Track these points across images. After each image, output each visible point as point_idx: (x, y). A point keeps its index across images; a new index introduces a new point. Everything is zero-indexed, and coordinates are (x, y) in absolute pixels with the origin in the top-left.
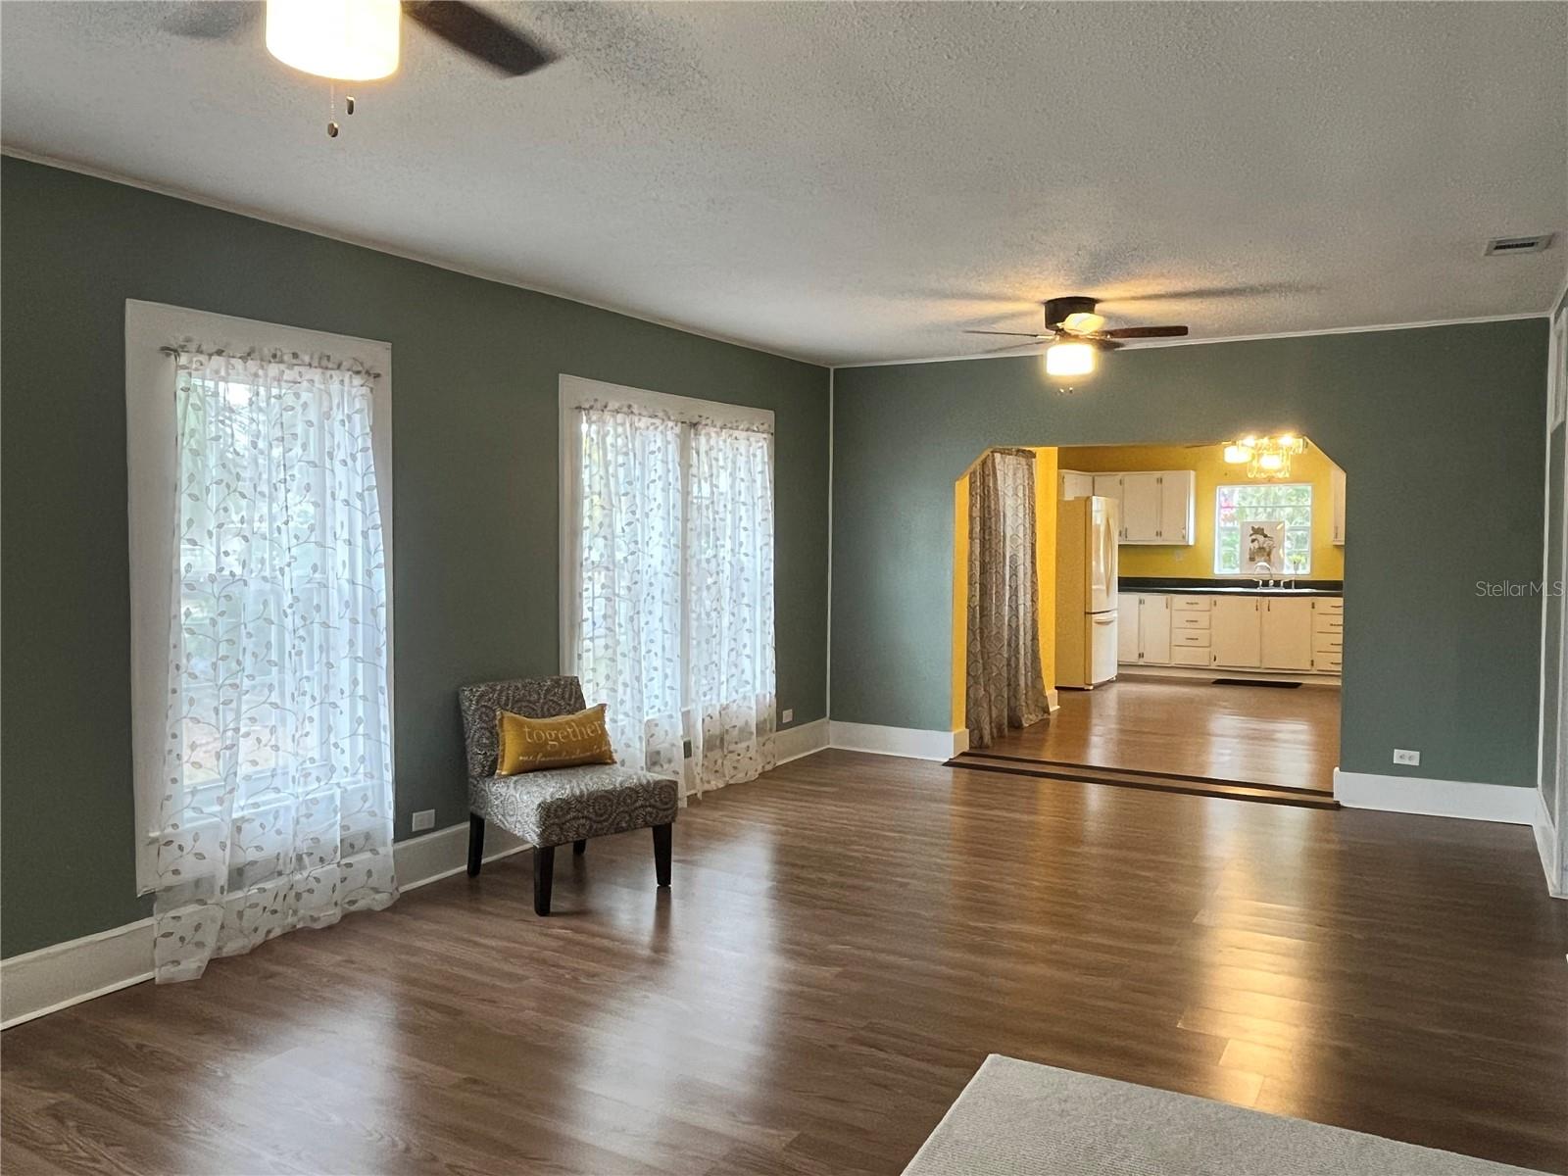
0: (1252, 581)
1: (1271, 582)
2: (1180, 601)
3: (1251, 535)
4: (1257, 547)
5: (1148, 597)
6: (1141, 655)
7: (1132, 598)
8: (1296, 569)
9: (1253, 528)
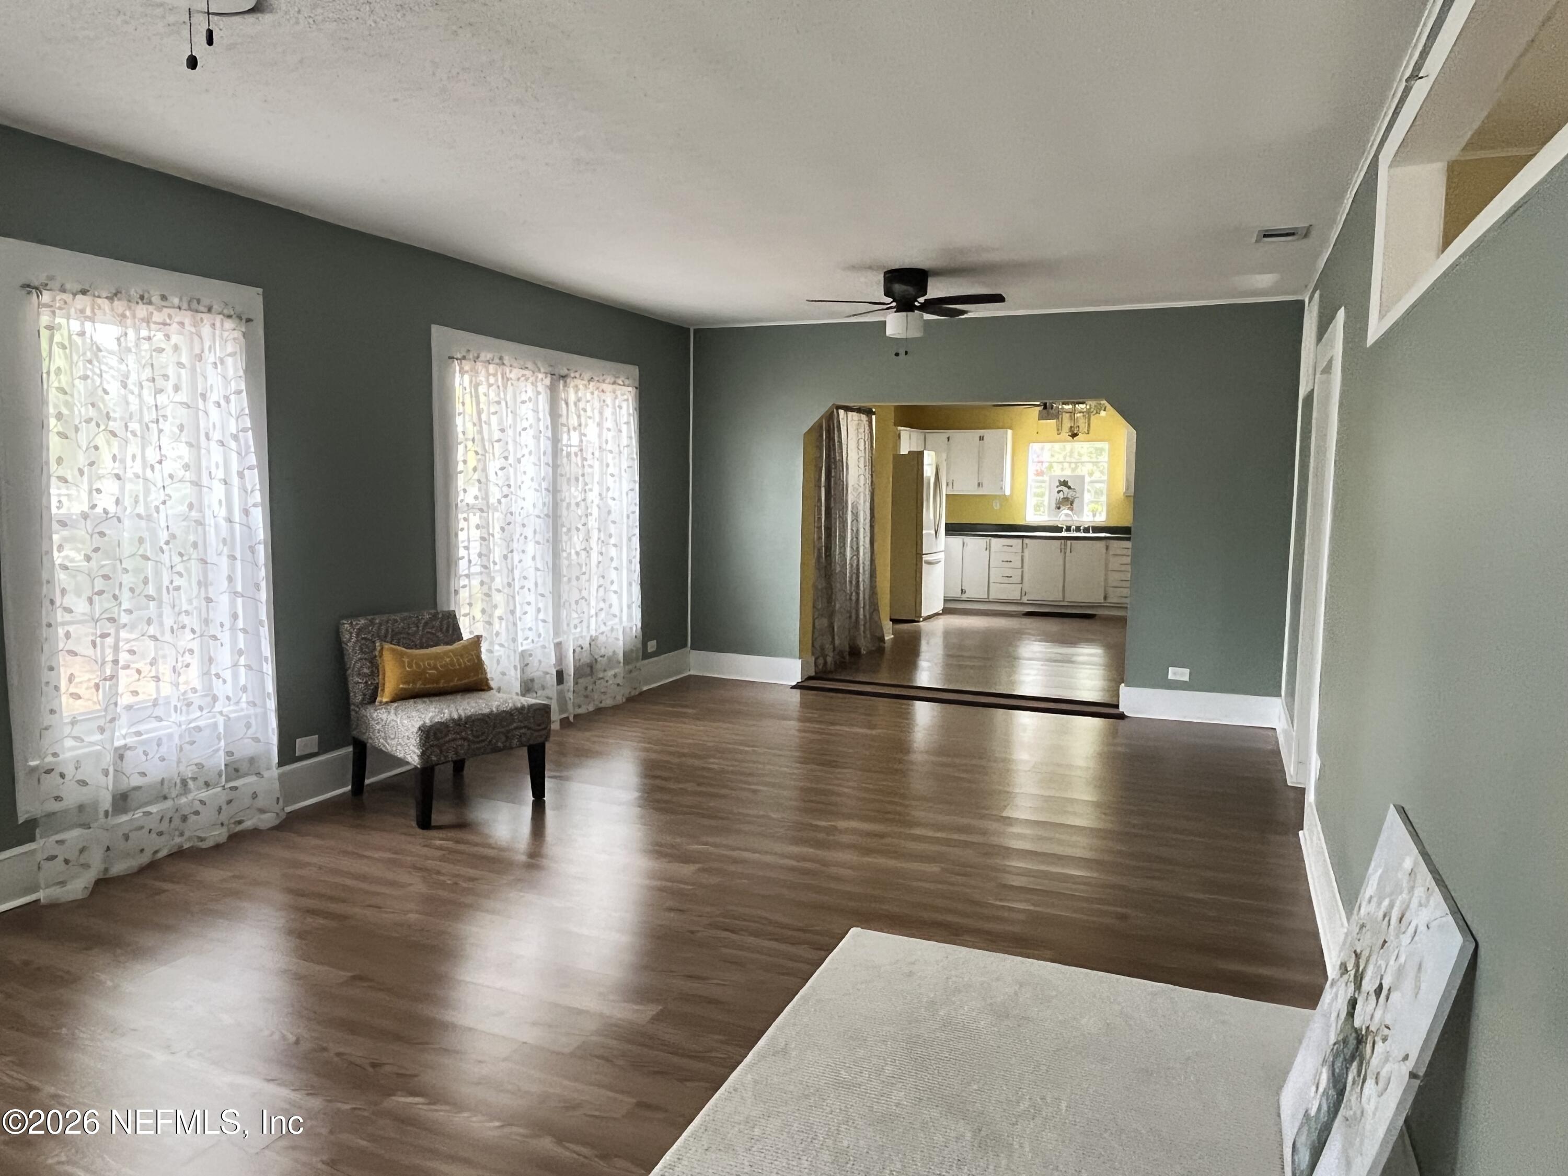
0: (1057, 527)
1: (1073, 527)
2: (997, 544)
3: (1057, 487)
4: (1062, 497)
5: (969, 540)
6: (963, 591)
7: (956, 541)
8: (1094, 516)
9: (1060, 481)
